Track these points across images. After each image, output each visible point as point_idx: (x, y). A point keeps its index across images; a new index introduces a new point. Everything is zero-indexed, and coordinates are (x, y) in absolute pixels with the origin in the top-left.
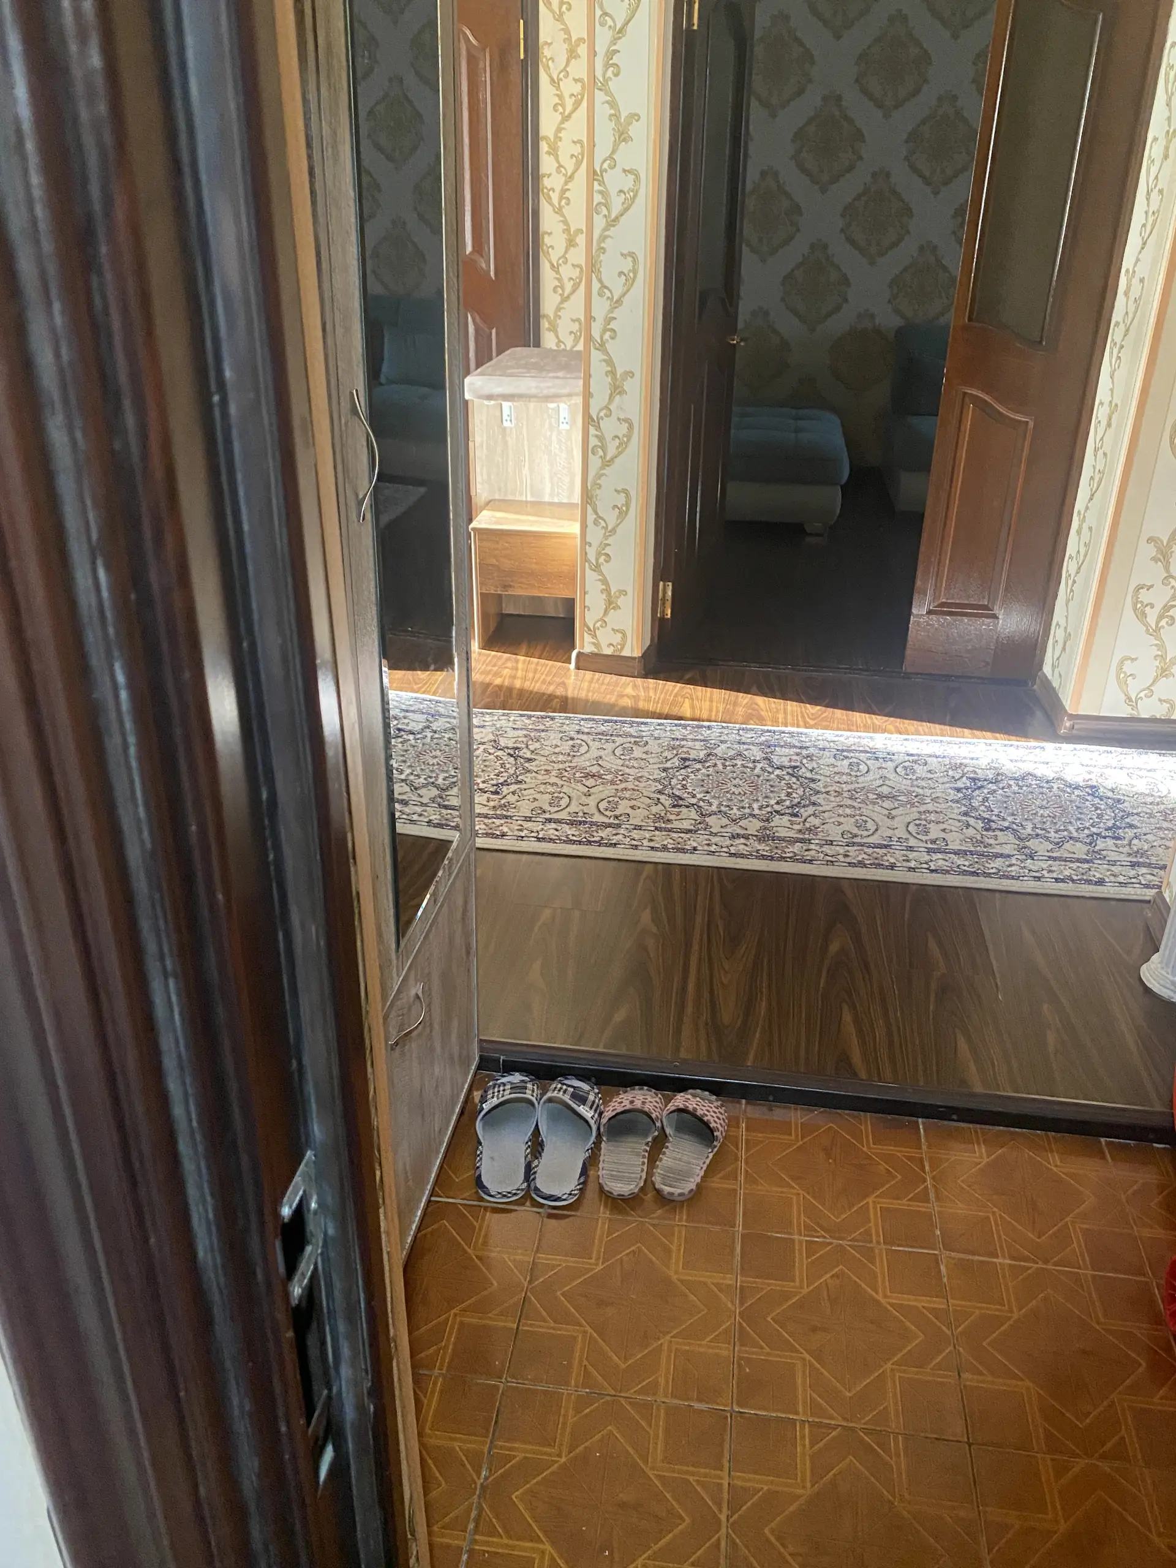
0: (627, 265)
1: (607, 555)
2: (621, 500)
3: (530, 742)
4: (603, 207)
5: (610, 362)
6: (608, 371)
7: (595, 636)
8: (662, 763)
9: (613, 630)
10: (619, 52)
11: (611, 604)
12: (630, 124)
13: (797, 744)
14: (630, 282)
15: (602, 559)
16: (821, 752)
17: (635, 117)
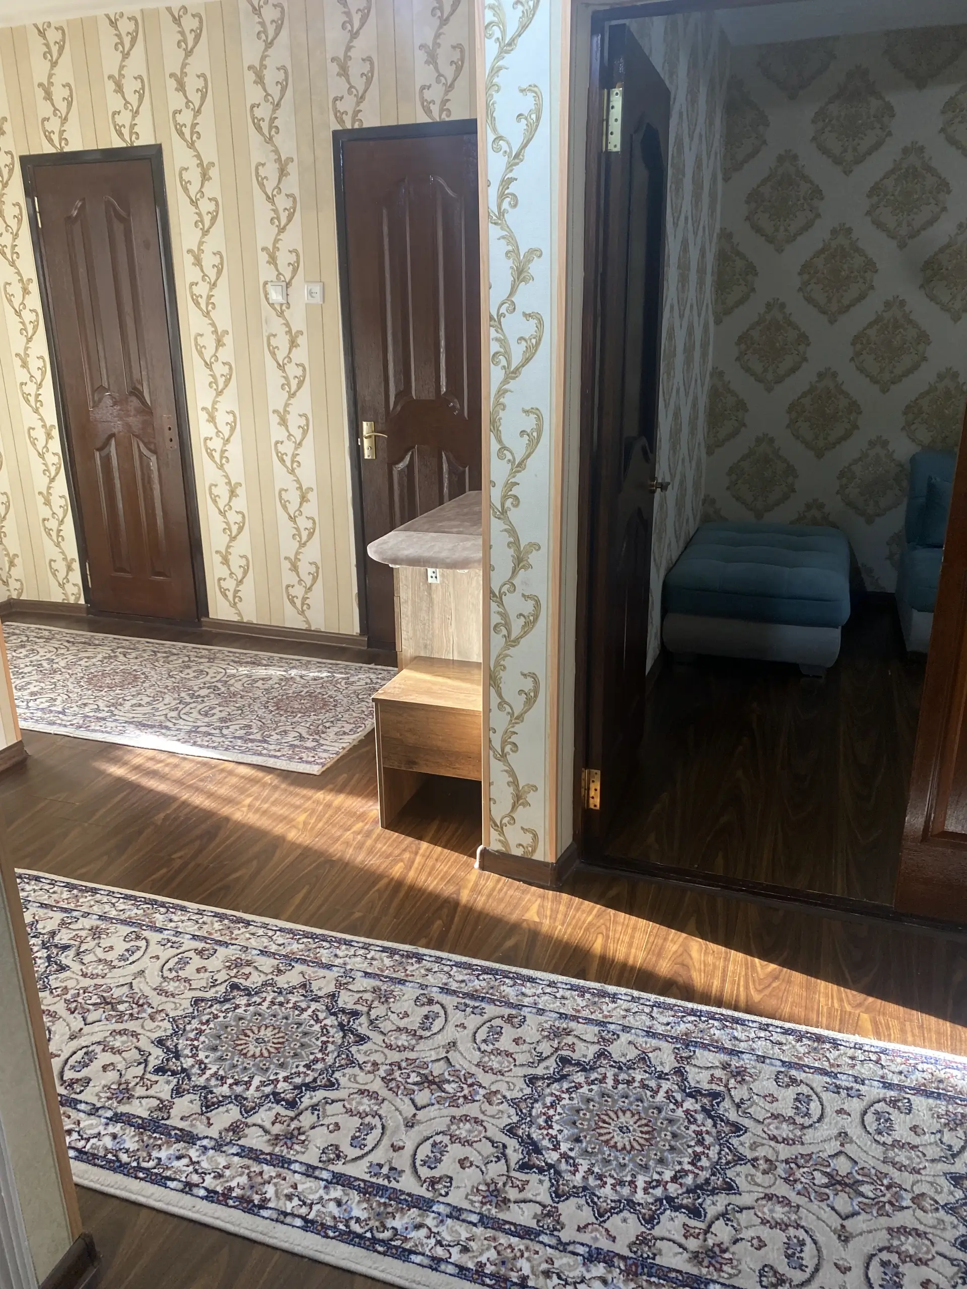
0: (529, 423)
1: (515, 744)
2: (528, 685)
3: (376, 1004)
4: (501, 357)
5: (512, 532)
6: (511, 543)
7: (502, 833)
8: (531, 1064)
9: (522, 828)
10: (516, 179)
11: (519, 799)
12: (530, 261)
13: (728, 1045)
14: (533, 444)
15: (508, 748)
16: (759, 1065)
17: (535, 252)
